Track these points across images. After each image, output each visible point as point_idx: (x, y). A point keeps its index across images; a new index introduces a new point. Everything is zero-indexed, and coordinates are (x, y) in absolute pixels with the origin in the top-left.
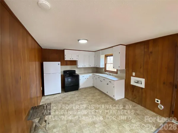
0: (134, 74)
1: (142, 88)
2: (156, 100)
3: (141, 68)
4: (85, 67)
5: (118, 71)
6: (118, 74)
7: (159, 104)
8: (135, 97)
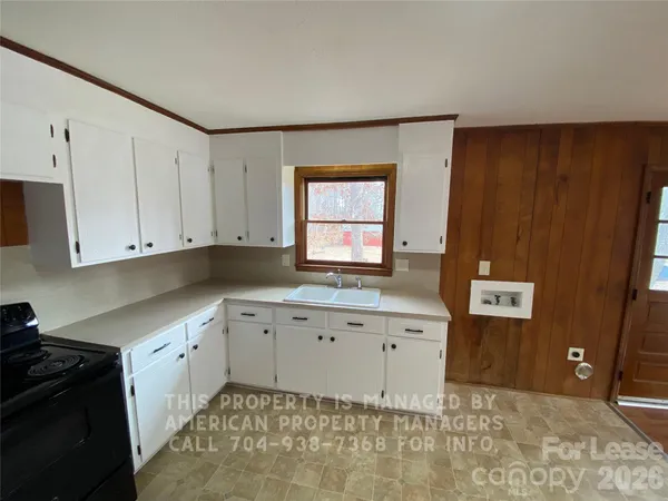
0: (485, 267)
1: (519, 322)
2: (572, 350)
3: (518, 238)
4: (148, 252)
5: (397, 262)
6: (395, 274)
7: (580, 362)
8: (485, 364)
